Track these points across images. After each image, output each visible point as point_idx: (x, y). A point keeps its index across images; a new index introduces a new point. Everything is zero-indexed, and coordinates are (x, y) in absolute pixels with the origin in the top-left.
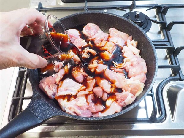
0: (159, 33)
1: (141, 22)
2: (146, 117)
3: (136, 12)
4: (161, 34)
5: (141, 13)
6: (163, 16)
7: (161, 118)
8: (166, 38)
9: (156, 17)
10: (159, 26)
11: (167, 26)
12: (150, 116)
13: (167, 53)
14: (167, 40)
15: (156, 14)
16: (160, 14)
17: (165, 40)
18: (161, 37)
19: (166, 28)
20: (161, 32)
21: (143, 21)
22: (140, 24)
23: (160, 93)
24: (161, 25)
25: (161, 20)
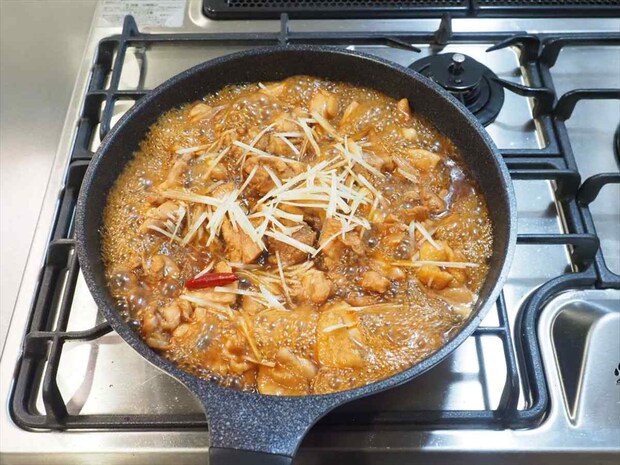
0: (530, 127)
1: (470, 89)
2: (481, 407)
3: (453, 54)
4: (536, 132)
5: (468, 59)
6: (544, 73)
7: (534, 412)
8: (554, 144)
9: (518, 73)
10: (528, 103)
11: (554, 105)
12: (495, 405)
13: (556, 194)
14: (556, 152)
15: (518, 65)
16: (534, 64)
17: (548, 152)
18: (537, 141)
19: (552, 110)
20: (537, 124)
21: (477, 84)
22: (464, 95)
23: (530, 329)
24: (535, 101)
25: (537, 83)
